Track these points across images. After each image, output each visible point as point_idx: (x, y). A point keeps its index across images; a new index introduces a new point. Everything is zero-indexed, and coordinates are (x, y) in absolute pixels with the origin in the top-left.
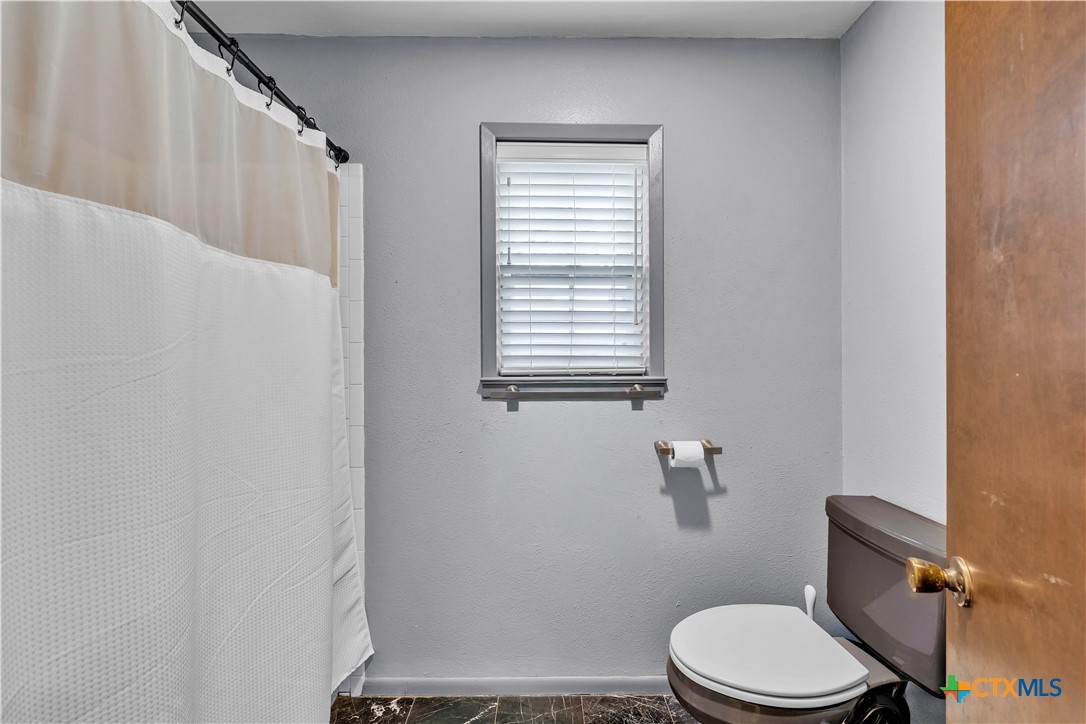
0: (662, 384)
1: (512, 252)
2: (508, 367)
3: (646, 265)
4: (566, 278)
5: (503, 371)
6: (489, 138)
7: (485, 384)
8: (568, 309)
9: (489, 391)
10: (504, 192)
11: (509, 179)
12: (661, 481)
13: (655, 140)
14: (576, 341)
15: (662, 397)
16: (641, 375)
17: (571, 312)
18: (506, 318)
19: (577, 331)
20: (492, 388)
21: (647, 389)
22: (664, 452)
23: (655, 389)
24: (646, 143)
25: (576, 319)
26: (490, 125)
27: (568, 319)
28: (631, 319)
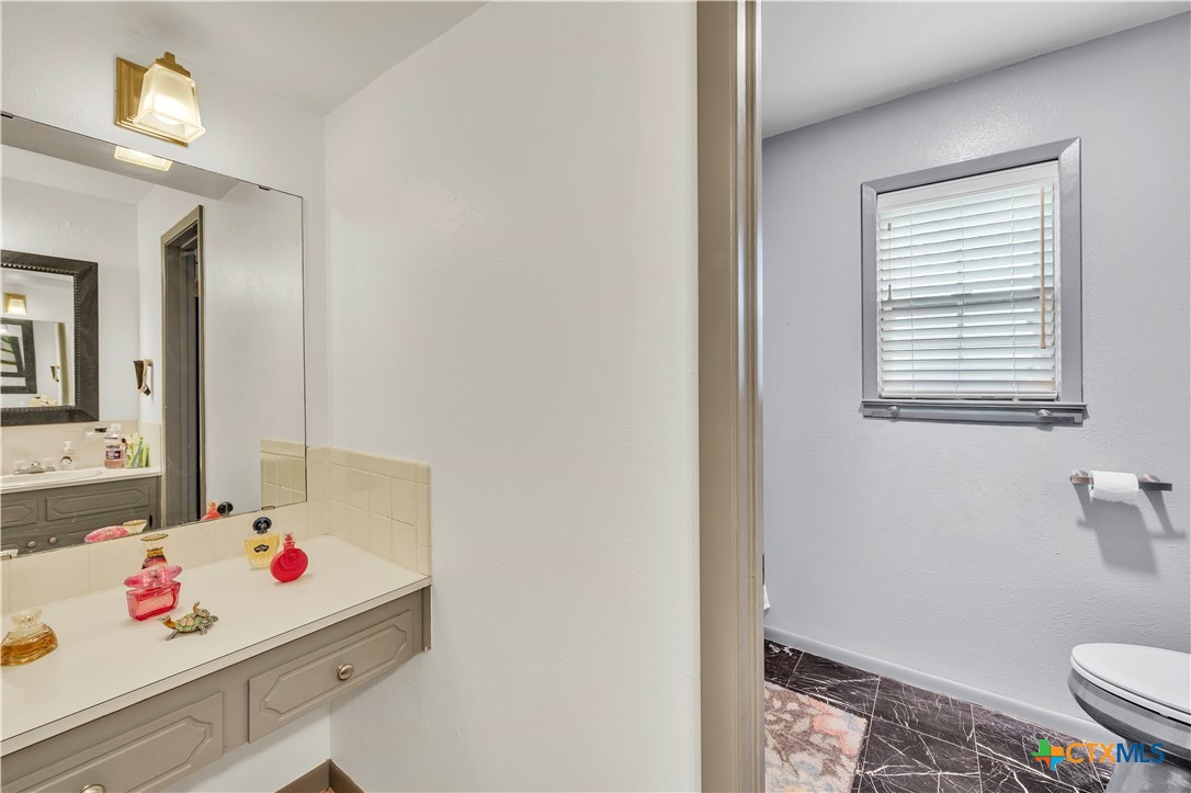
0: (1081, 410)
1: (892, 288)
2: (889, 390)
3: (1058, 285)
4: (955, 306)
5: (884, 394)
6: (870, 193)
7: (867, 405)
8: (956, 336)
9: (869, 411)
10: (885, 236)
11: (889, 225)
12: (1079, 512)
13: (1069, 154)
14: (963, 366)
15: (1080, 424)
16: (1052, 400)
17: (960, 338)
18: (887, 347)
19: (966, 356)
20: (876, 408)
21: (1055, 414)
22: (1083, 483)
23: (1070, 415)
24: (1057, 159)
25: (965, 345)
26: (870, 184)
27: (956, 345)
28: (1038, 343)
